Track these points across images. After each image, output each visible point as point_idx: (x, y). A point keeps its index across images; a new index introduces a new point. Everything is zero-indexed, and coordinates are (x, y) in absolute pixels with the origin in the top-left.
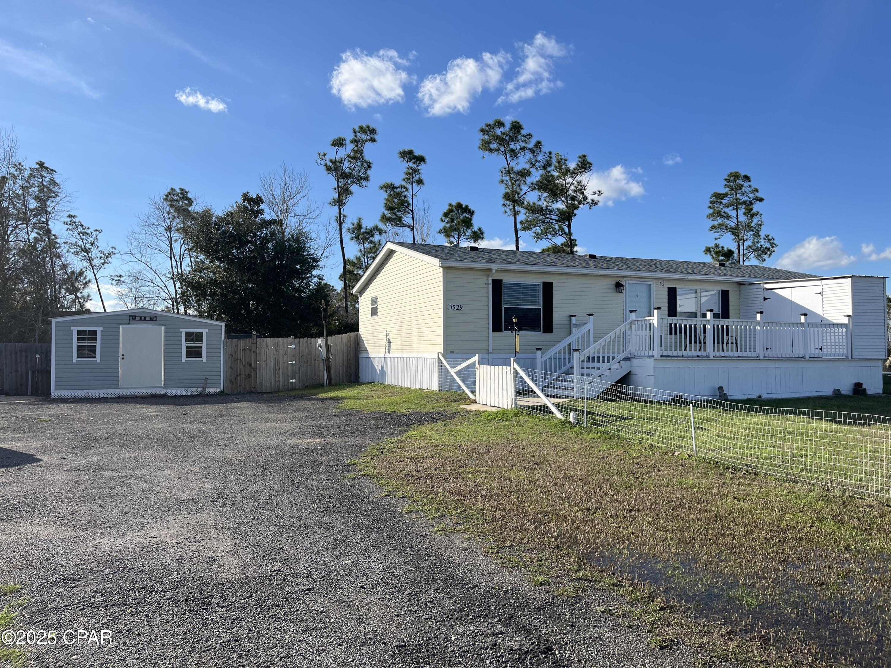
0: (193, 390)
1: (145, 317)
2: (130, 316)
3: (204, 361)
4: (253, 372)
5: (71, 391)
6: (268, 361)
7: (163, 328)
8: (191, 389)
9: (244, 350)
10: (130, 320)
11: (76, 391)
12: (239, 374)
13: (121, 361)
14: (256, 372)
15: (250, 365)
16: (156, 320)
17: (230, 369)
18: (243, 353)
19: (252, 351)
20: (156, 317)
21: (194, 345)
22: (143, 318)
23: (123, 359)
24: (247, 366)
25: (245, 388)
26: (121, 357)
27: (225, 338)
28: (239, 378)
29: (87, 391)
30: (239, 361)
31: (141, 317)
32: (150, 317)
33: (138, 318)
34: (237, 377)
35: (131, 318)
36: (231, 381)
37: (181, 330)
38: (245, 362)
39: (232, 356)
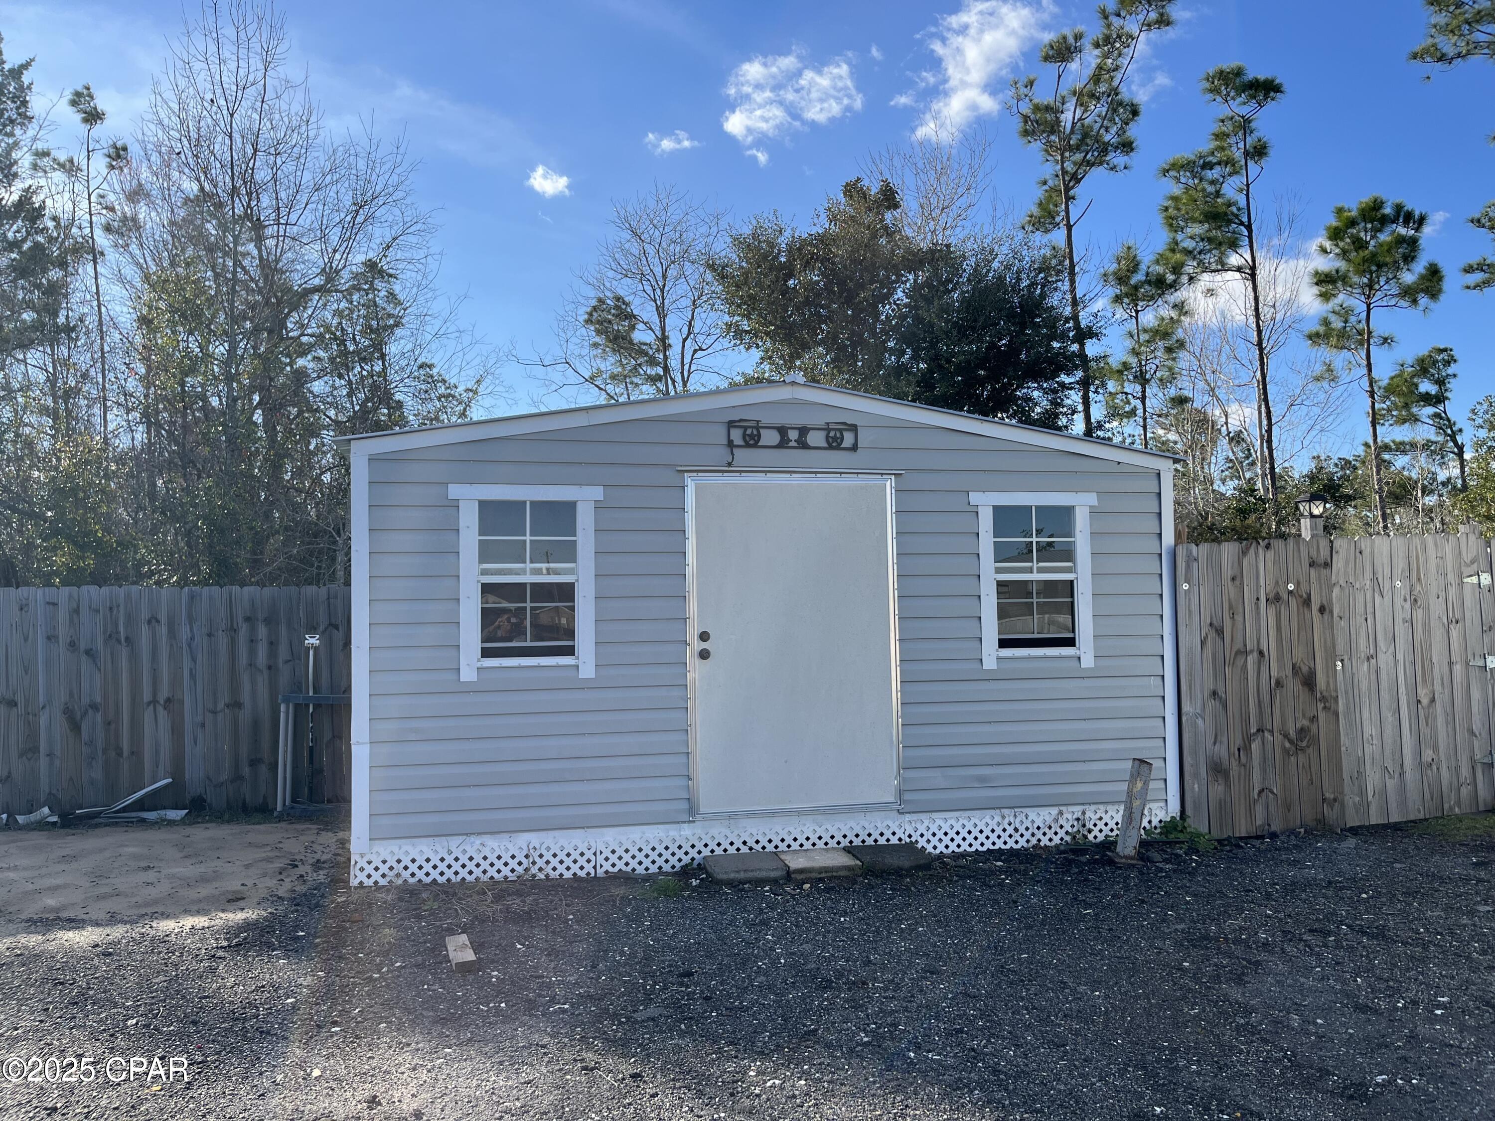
0: (1041, 817)
1: (804, 431)
2: (731, 424)
3: (1088, 661)
4: (1322, 716)
5: (454, 842)
6: (1385, 659)
7: (889, 485)
8: (1032, 814)
9: (1275, 599)
10: (730, 444)
11: (478, 841)
12: (1254, 730)
13: (696, 671)
14: (1337, 714)
15: (1309, 682)
16: (854, 448)
17: (1211, 703)
18: (1268, 614)
19: (1315, 606)
20: (854, 428)
21: (1035, 576)
22: (793, 435)
23: (704, 655)
24: (1294, 686)
25: (1288, 807)
26: (697, 645)
27: (1178, 535)
28: (1255, 746)
29: (534, 839)
30: (1251, 660)
31: (782, 431)
32: (827, 428)
33: (770, 437)
34: (1245, 747)
35: (736, 435)
36: (1218, 770)
37: (975, 498)
38: (1281, 666)
39: (1220, 632)
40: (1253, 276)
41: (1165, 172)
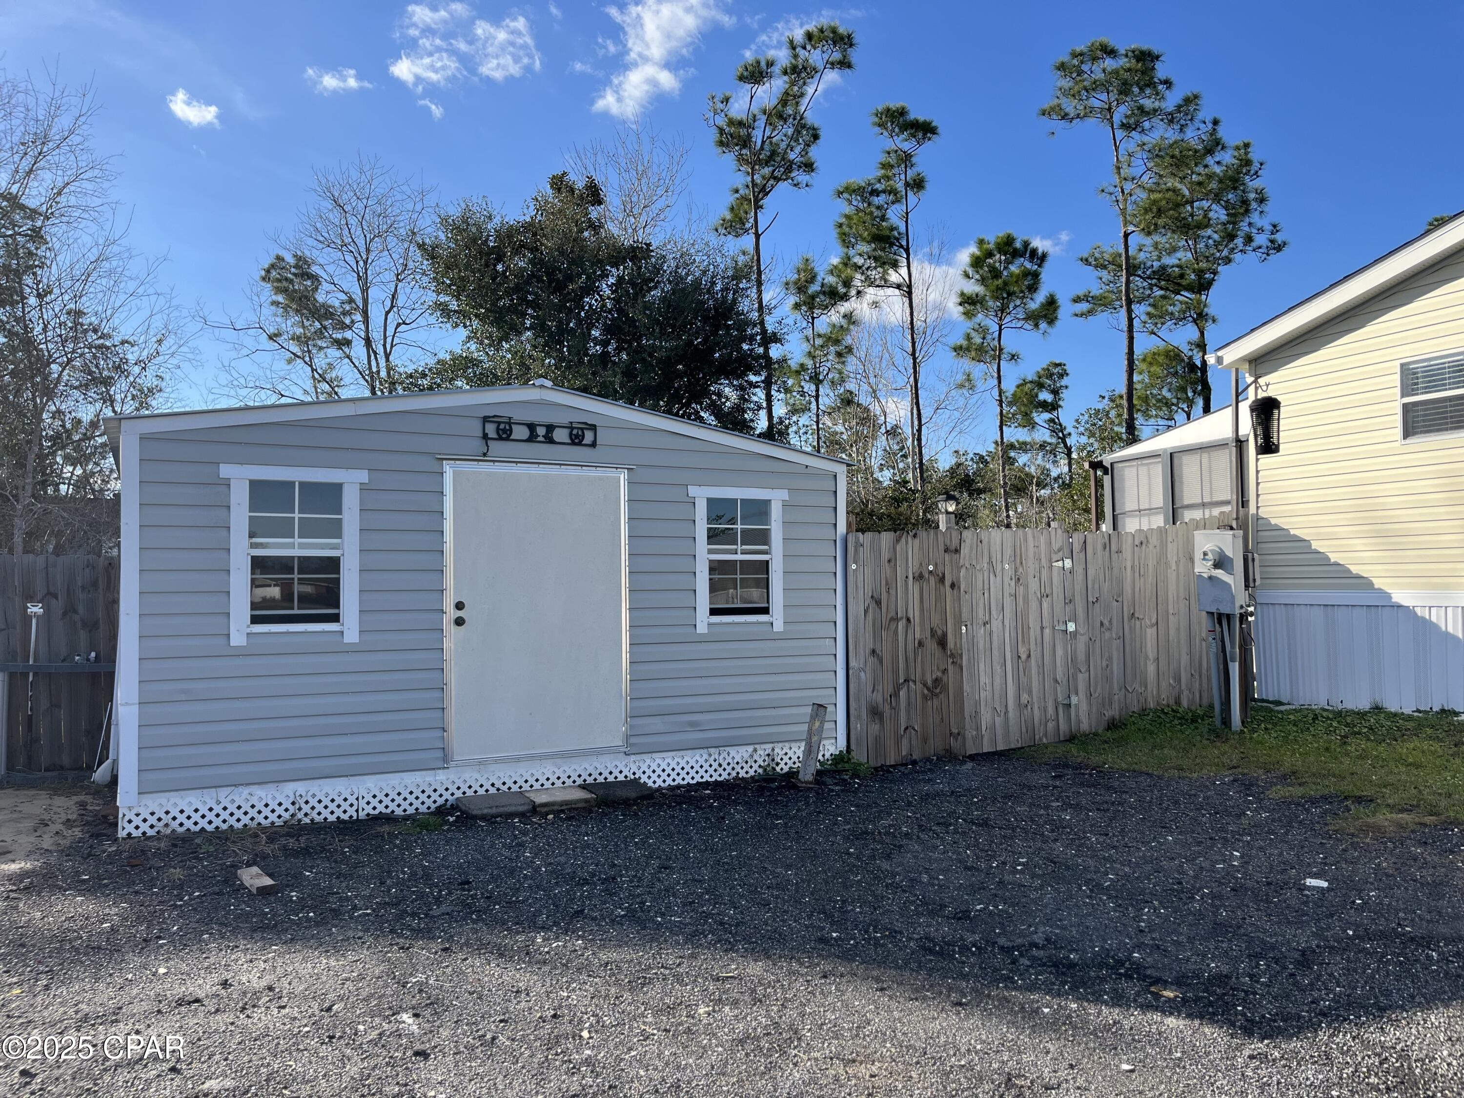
0: (740, 754)
1: (550, 428)
2: (486, 419)
3: (779, 626)
4: (951, 668)
5: (223, 793)
6: (996, 625)
7: (623, 477)
8: (733, 751)
9: (919, 577)
10: (485, 437)
11: (246, 791)
12: (901, 681)
13: (452, 637)
14: (961, 668)
15: (942, 642)
16: (594, 445)
17: (871, 660)
18: (914, 589)
19: (948, 583)
20: (593, 428)
21: (739, 557)
22: (541, 431)
23: (459, 622)
24: (931, 645)
25: (925, 740)
26: (451, 613)
27: (849, 525)
28: (902, 693)
29: (301, 787)
30: (901, 625)
31: (532, 427)
32: (571, 428)
33: (520, 432)
34: (895, 694)
35: (491, 429)
36: (875, 713)
37: (693, 491)
38: (922, 630)
39: (878, 603)
40: (910, 294)
41: (840, 193)
